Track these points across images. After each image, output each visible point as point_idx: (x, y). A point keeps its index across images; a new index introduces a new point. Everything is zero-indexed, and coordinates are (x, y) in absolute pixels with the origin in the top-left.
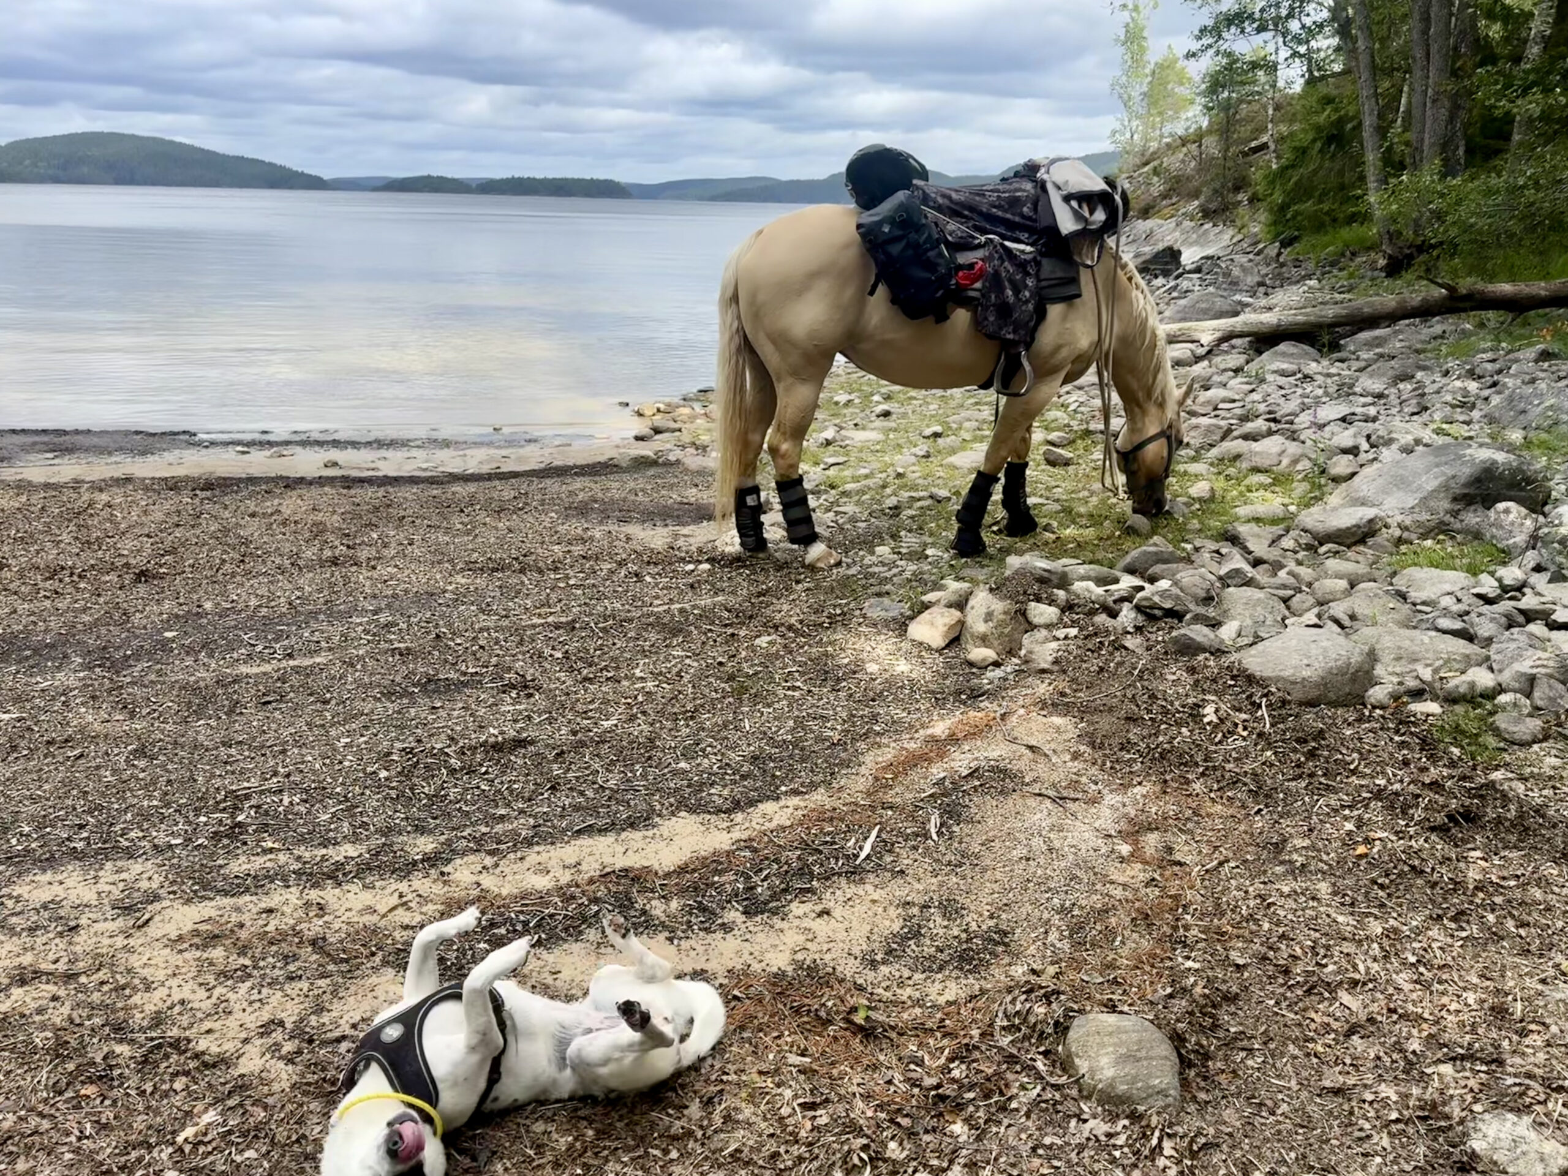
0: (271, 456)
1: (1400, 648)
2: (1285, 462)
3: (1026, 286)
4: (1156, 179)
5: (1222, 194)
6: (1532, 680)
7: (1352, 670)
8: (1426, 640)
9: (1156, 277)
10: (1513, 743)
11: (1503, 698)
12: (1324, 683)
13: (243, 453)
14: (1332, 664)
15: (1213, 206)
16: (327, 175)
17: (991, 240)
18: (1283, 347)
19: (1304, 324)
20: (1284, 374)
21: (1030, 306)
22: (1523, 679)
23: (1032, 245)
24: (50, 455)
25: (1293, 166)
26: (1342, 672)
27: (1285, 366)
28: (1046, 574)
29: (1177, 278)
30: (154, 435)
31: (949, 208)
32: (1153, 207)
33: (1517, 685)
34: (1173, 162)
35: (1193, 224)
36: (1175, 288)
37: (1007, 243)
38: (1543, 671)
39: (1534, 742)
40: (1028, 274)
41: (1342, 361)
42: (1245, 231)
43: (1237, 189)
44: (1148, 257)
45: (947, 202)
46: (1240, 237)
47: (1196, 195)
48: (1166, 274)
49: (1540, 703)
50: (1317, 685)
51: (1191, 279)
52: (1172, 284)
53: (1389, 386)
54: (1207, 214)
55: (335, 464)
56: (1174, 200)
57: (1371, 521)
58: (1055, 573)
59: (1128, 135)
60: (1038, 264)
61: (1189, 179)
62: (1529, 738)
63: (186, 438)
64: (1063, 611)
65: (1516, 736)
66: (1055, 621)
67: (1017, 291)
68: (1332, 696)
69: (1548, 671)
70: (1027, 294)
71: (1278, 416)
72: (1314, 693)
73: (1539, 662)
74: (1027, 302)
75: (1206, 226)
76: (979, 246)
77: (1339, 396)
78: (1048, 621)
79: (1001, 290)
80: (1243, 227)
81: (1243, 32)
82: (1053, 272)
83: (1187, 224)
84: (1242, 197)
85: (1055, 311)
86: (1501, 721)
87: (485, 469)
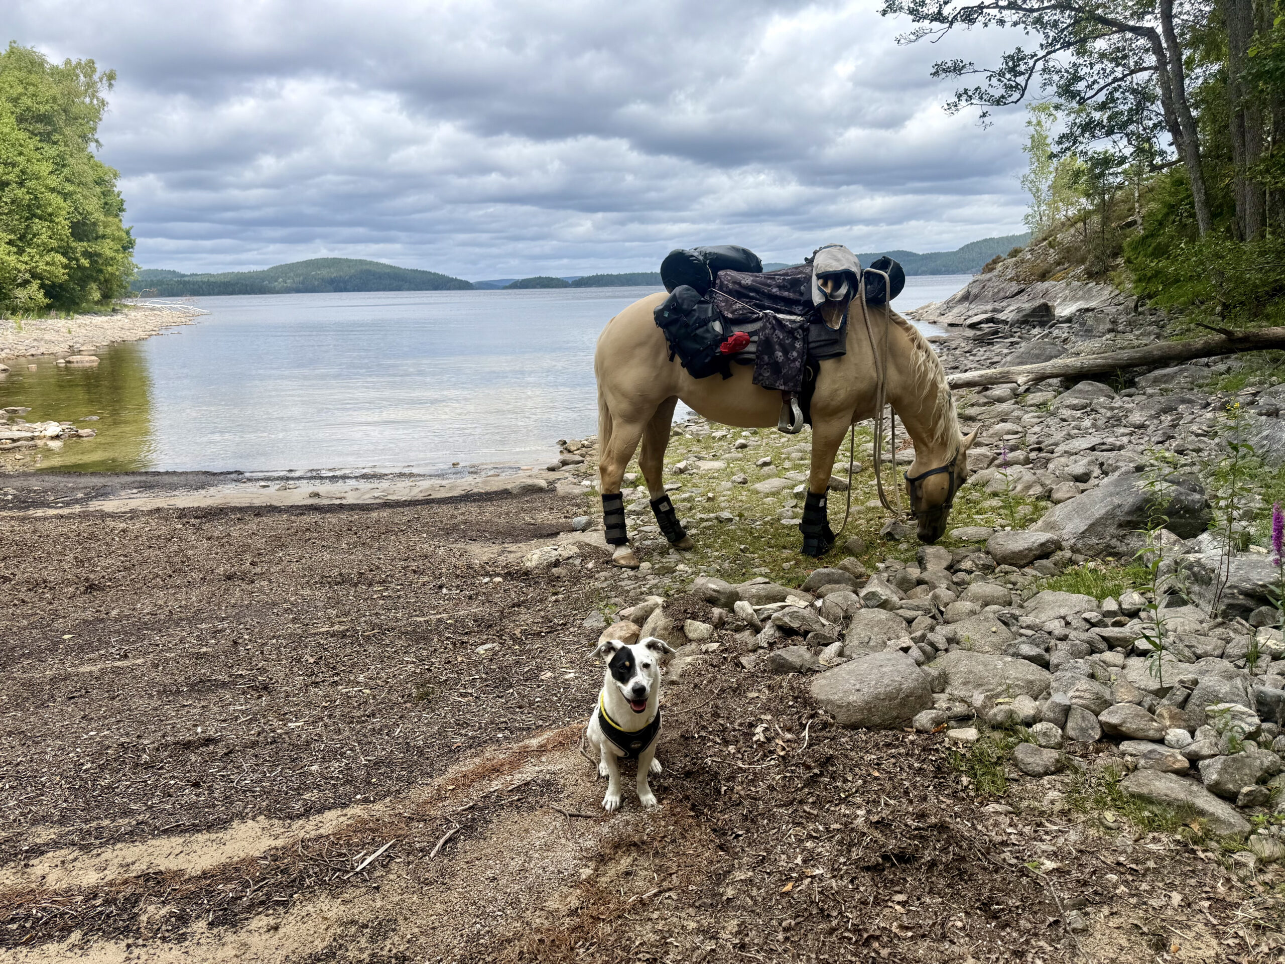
0: (279, 490)
1: (970, 672)
2: (1019, 487)
3: (794, 348)
4: (1052, 250)
5: (1102, 260)
6: (1067, 710)
7: (902, 695)
8: (1000, 665)
9: (1034, 327)
10: (1027, 774)
11: (1038, 727)
12: (869, 707)
13: (264, 487)
14: (882, 690)
15: (1095, 269)
17: (766, 314)
18: (1080, 386)
19: (1104, 366)
20: (1074, 408)
21: (797, 364)
22: (1057, 710)
23: (802, 315)
24: (135, 491)
25: (1152, 235)
26: (890, 697)
27: (1076, 401)
28: (715, 594)
29: (1051, 327)
30: (214, 474)
31: (737, 291)
32: (1049, 272)
33: (1052, 715)
34: (1065, 237)
35: (1079, 284)
36: (1047, 336)
37: (780, 316)
38: (1081, 702)
39: (1046, 773)
40: (797, 339)
41: (1130, 396)
42: (1120, 287)
43: (1115, 255)
44: (1027, 312)
45: (737, 287)
46: (1117, 292)
47: (1082, 261)
48: (1042, 324)
49: (1071, 733)
50: (861, 710)
51: (1062, 328)
52: (1046, 332)
53: (1152, 417)
54: (1091, 275)
55: (317, 495)
56: (1066, 265)
57: (1042, 545)
58: (724, 593)
59: (1038, 218)
60: (806, 331)
61: (1077, 249)
62: (1040, 769)
63: (237, 476)
64: (716, 627)
65: (1030, 768)
66: (706, 635)
67: (786, 352)
68: (876, 719)
69: (1084, 702)
70: (795, 354)
71: (1042, 446)
72: (859, 717)
73: (1077, 694)
74: (795, 360)
75: (1090, 285)
76: (758, 319)
77: (1106, 427)
78: (700, 637)
79: (771, 353)
80: (1119, 284)
81: (1094, 136)
82: (820, 335)
83: (1076, 283)
84: (1120, 261)
85: (827, 366)
86: (1020, 752)
87: (420, 497)
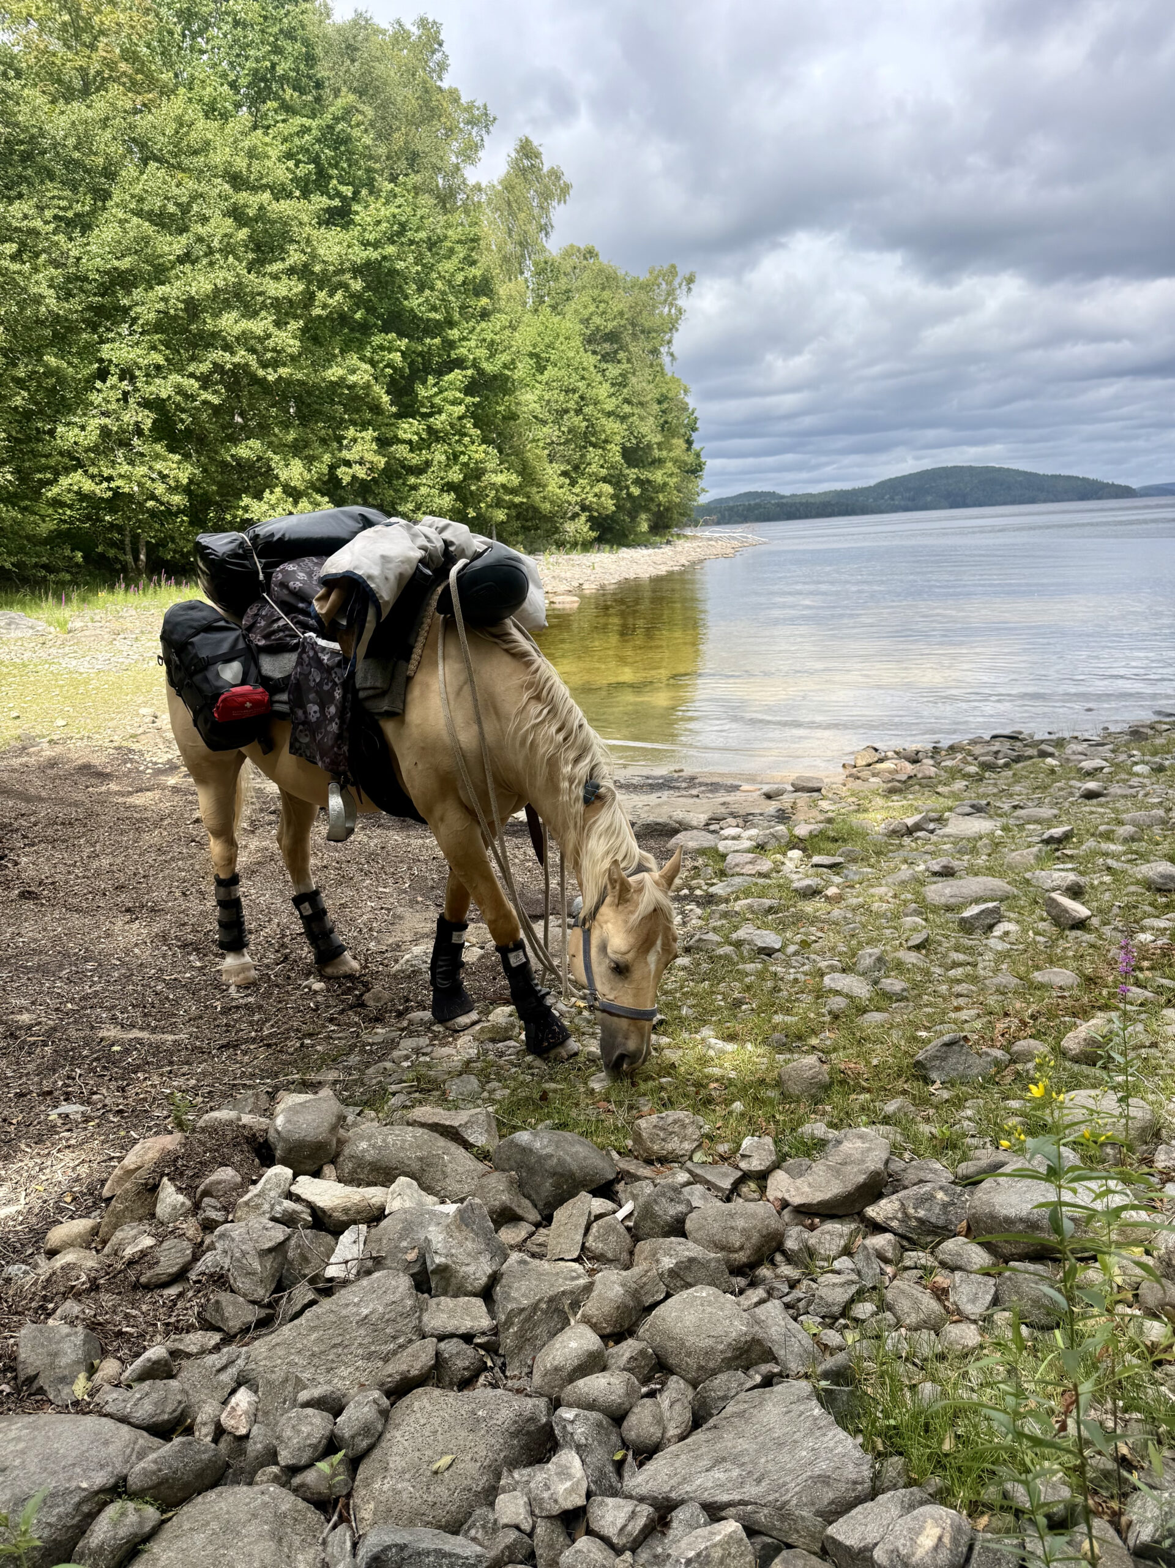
16: (1135, 484)
17: (305, 640)
21: (335, 727)
37: (323, 642)
40: (336, 684)
64: (193, 1207)
70: (332, 709)
79: (304, 706)
